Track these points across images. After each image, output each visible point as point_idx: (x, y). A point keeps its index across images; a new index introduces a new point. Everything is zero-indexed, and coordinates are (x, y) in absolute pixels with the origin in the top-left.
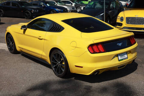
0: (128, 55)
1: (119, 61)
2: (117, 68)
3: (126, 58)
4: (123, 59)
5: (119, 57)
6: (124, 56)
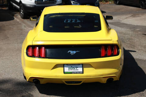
2: (64, 81)
3: (80, 72)
4: (72, 72)
5: (65, 68)
6: (76, 68)
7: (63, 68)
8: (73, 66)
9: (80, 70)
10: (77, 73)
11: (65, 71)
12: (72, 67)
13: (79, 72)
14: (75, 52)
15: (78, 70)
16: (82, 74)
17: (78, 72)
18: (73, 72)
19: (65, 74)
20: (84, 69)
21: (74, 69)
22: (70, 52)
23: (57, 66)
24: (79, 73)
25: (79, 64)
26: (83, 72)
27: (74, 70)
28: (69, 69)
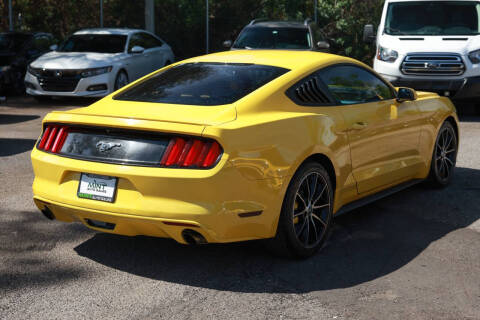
1: (78, 195)
4: (93, 195)
5: (82, 182)
6: (102, 187)
7: (78, 182)
8: (98, 180)
9: (109, 191)
10: (101, 200)
11: (81, 191)
12: (95, 182)
13: (106, 197)
15: (105, 192)
16: (112, 205)
17: (104, 197)
18: (95, 196)
19: (80, 197)
20: (120, 191)
21: (98, 189)
22: (101, 145)
23: (68, 175)
24: (106, 199)
25: (110, 178)
26: (113, 200)
27: (97, 191)
28: (90, 187)
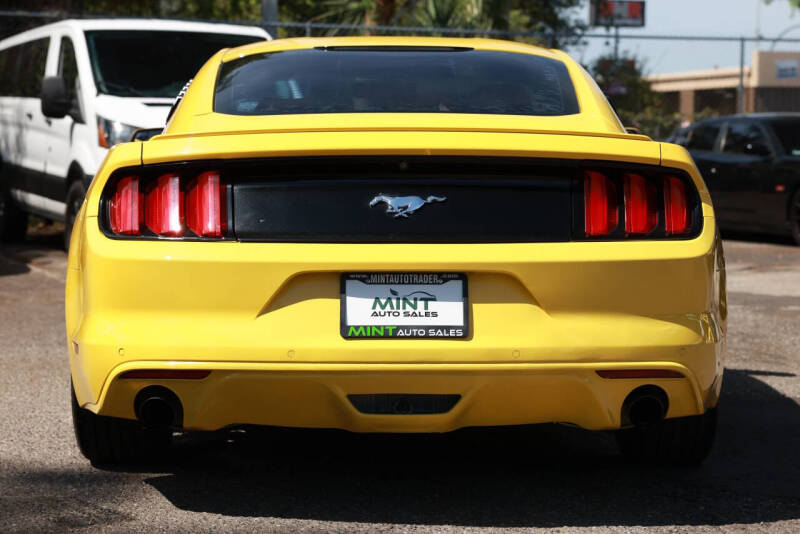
0: (478, 309)
1: (346, 332)
2: (342, 394)
3: (448, 328)
4: (399, 328)
5: (350, 300)
6: (421, 304)
7: (337, 302)
8: (403, 290)
9: (449, 312)
10: (427, 333)
11: (350, 322)
12: (394, 293)
13: (442, 328)
14: (413, 203)
15: (435, 315)
17: (436, 328)
18: (403, 328)
19: (353, 337)
21: (409, 309)
22: (382, 204)
23: (301, 286)
24: (444, 333)
26: (466, 332)
27: (407, 314)
28: (378, 309)
